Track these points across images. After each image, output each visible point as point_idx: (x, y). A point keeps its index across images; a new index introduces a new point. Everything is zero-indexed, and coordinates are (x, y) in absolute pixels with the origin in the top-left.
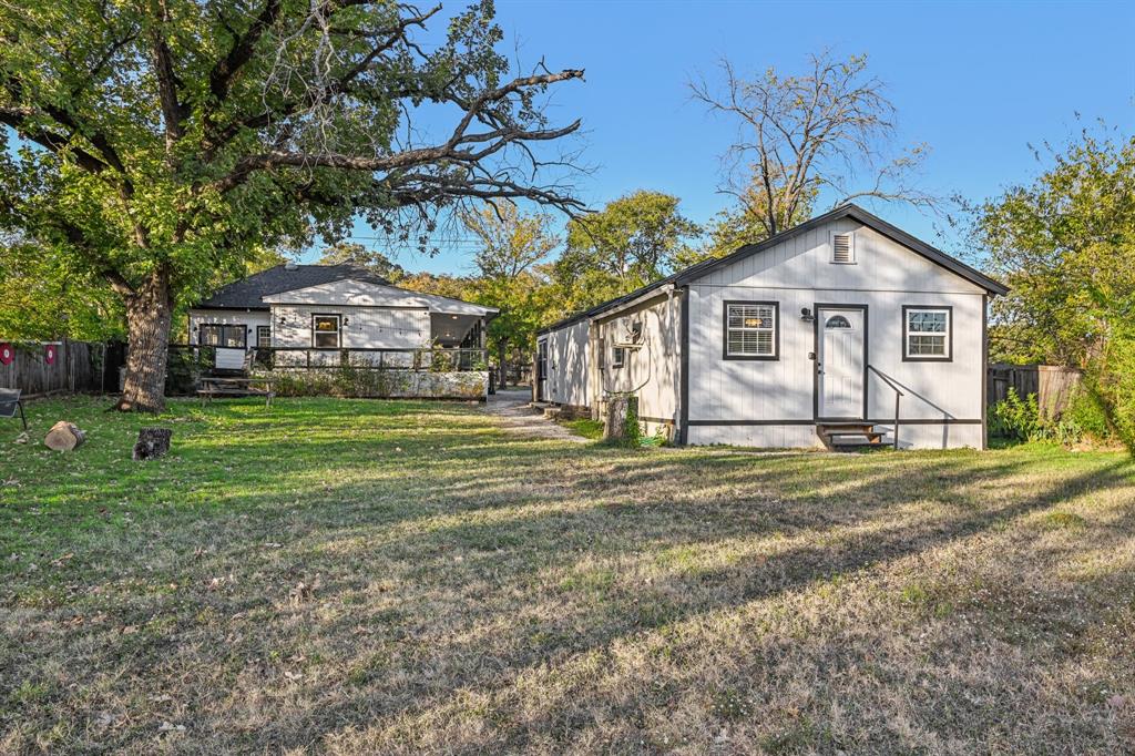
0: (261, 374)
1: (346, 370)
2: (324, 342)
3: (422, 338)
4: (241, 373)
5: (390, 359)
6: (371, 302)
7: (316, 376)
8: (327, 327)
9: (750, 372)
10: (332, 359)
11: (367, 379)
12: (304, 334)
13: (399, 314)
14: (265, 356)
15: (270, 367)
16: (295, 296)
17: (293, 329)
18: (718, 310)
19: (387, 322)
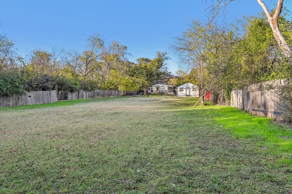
0: (152, 93)
1: (159, 92)
2: (157, 90)
3: (167, 89)
4: (150, 93)
5: (163, 91)
6: (162, 86)
7: (157, 93)
8: (158, 89)
9: (181, 92)
10: (158, 92)
11: (161, 93)
12: (156, 89)
13: (164, 87)
14: (152, 91)
15: (152, 92)
16: (154, 86)
17: (154, 89)
18: (179, 88)
19: (163, 88)
